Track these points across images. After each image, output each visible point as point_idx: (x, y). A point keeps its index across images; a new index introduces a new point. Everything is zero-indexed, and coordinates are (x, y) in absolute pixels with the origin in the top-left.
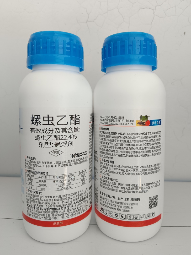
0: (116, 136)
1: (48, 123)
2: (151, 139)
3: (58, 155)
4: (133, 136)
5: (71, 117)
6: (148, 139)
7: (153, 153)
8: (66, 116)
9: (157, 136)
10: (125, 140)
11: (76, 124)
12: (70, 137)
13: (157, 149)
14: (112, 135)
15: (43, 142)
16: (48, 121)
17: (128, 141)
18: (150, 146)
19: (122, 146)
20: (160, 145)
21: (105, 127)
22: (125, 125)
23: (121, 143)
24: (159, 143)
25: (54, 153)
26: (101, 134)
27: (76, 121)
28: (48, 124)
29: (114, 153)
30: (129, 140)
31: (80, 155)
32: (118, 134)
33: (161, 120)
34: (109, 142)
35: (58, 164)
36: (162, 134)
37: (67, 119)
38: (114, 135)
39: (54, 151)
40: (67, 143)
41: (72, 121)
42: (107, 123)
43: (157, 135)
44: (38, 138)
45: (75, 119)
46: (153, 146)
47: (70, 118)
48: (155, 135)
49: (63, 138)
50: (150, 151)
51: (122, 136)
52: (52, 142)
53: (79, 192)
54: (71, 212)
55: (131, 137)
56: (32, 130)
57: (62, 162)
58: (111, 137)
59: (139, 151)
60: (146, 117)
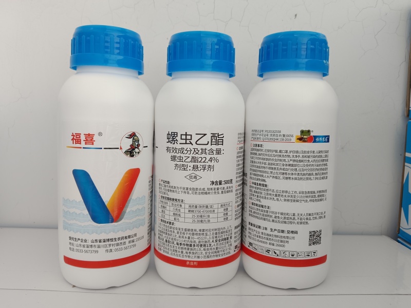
0: (270, 153)
1: (186, 141)
2: (314, 159)
3: (195, 180)
4: (291, 154)
5: (213, 136)
6: (310, 159)
8: (206, 134)
9: (323, 156)
10: (281, 158)
11: (218, 144)
12: (210, 160)
13: (322, 171)
15: (179, 163)
16: (186, 139)
17: (285, 160)
18: (313, 168)
19: (277, 167)
20: (326, 167)
21: (258, 143)
22: (282, 141)
23: (276, 162)
24: (326, 164)
25: (191, 177)
26: (252, 151)
27: (219, 141)
28: (186, 143)
29: (267, 175)
30: (287, 159)
31: (223, 183)
32: (273, 151)
33: (329, 136)
35: (195, 191)
36: (329, 154)
37: (208, 138)
38: (267, 153)
39: (191, 175)
40: (207, 167)
41: (214, 141)
42: (260, 138)
43: (323, 154)
44: (173, 158)
45: (217, 139)
46: (316, 168)
47: (211, 136)
48: (320, 154)
49: (203, 161)
50: (312, 174)
51: (277, 154)
52: (189, 164)
53: (219, 229)
54: (208, 252)
55: (289, 156)
56: (168, 149)
57: (200, 189)
58: (264, 155)
59: (298, 173)
60: (309, 131)
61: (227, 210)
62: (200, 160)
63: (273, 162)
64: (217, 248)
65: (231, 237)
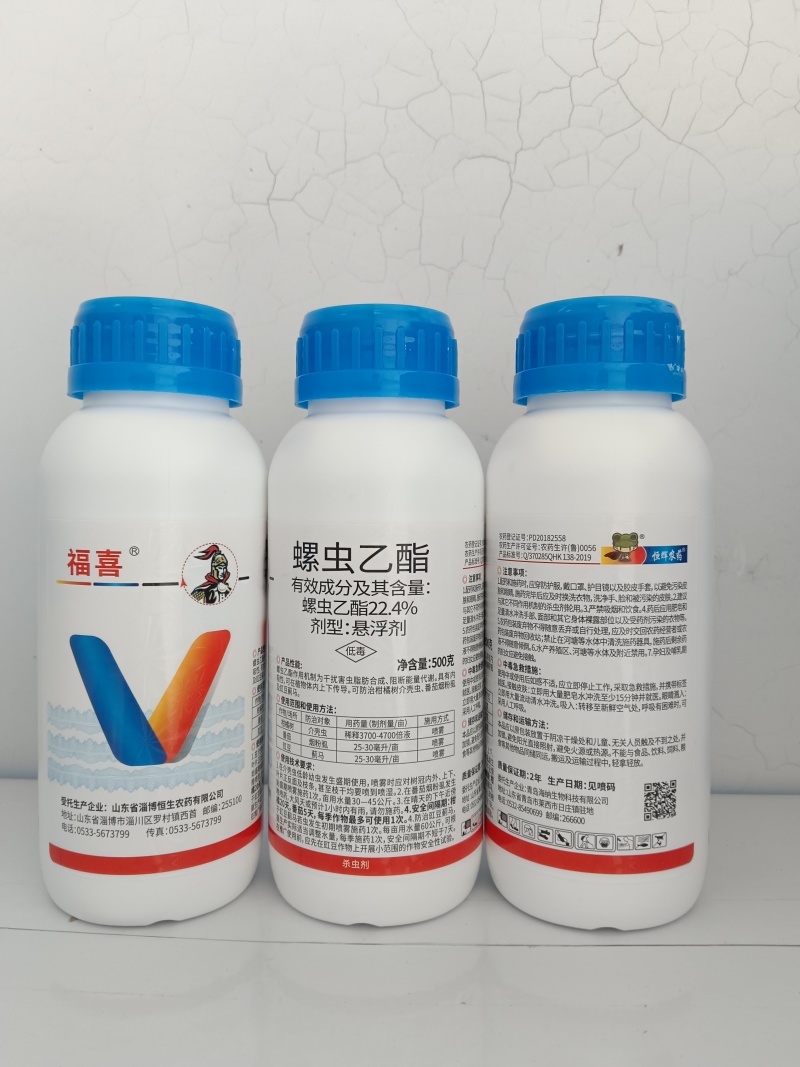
0: (543, 591)
1: (337, 565)
2: (650, 603)
3: (361, 657)
4: (592, 593)
5: (402, 551)
6: (640, 605)
7: (658, 647)
8: (385, 547)
9: (672, 597)
10: (569, 603)
11: (415, 570)
12: (396, 608)
13: (672, 634)
14: (533, 590)
15: (321, 617)
16: (337, 559)
17: (577, 608)
18: (648, 626)
19: (560, 623)
20: (681, 623)
21: (513, 565)
22: (570, 561)
23: (557, 613)
24: (682, 617)
25: (350, 650)
26: (501, 586)
27: (417, 562)
28: (337, 569)
29: (536, 643)
30: (582, 604)
31: (428, 664)
32: (549, 585)
33: (686, 547)
34: (524, 610)
35: (361, 684)
36: (687, 591)
37: (389, 556)
38: (536, 590)
39: (350, 646)
41: (404, 561)
42: (518, 554)
43: (673, 593)
44: (309, 605)
45: (414, 557)
46: (656, 625)
47: (398, 551)
48: (664, 592)
49: (378, 611)
50: (647, 641)
51: (559, 592)
52: (346, 619)
53: (422, 779)
54: (395, 835)
55: (586, 597)
56: (296, 582)
57: (373, 679)
58: (528, 594)
59: (612, 639)
60: (634, 537)
61: (441, 731)
62: (370, 608)
63: (551, 612)
64: (417, 827)
65: (453, 798)
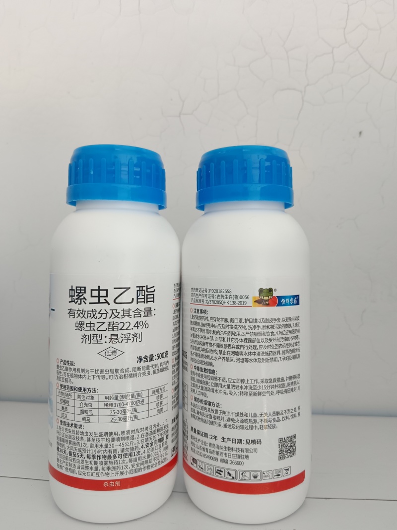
0: (218, 323)
1: (99, 300)
2: (280, 330)
3: (114, 357)
4: (247, 324)
5: (140, 290)
6: (275, 331)
7: (285, 356)
8: (130, 288)
9: (292, 325)
10: (234, 330)
11: (147, 302)
12: (136, 325)
13: (292, 348)
14: (212, 322)
15: (88, 333)
16: (99, 297)
17: (238, 333)
18: (279, 343)
19: (228, 343)
20: (297, 340)
21: (200, 307)
22: (234, 305)
23: (226, 337)
24: (297, 337)
25: (107, 353)
26: (192, 320)
27: (149, 296)
28: (99, 303)
29: (214, 355)
30: (241, 331)
31: (154, 358)
32: (222, 320)
33: (298, 296)
34: (207, 335)
35: (114, 373)
36: (300, 321)
37: (131, 294)
38: (214, 323)
39: (107, 350)
40: (131, 336)
41: (141, 297)
42: (203, 301)
43: (292, 323)
44: (80, 326)
45: (146, 294)
46: (284, 342)
47: (138, 291)
48: (288, 323)
49: (125, 328)
50: (279, 353)
51: (228, 324)
52: (104, 334)
53: (151, 427)
54: (136, 463)
55: (244, 327)
56: (71, 312)
57: (122, 370)
58: (209, 325)
59: (259, 352)
60: (270, 290)
61: (161, 397)
62: (120, 326)
63: (223, 336)
64: (148, 456)
65: (167, 437)
